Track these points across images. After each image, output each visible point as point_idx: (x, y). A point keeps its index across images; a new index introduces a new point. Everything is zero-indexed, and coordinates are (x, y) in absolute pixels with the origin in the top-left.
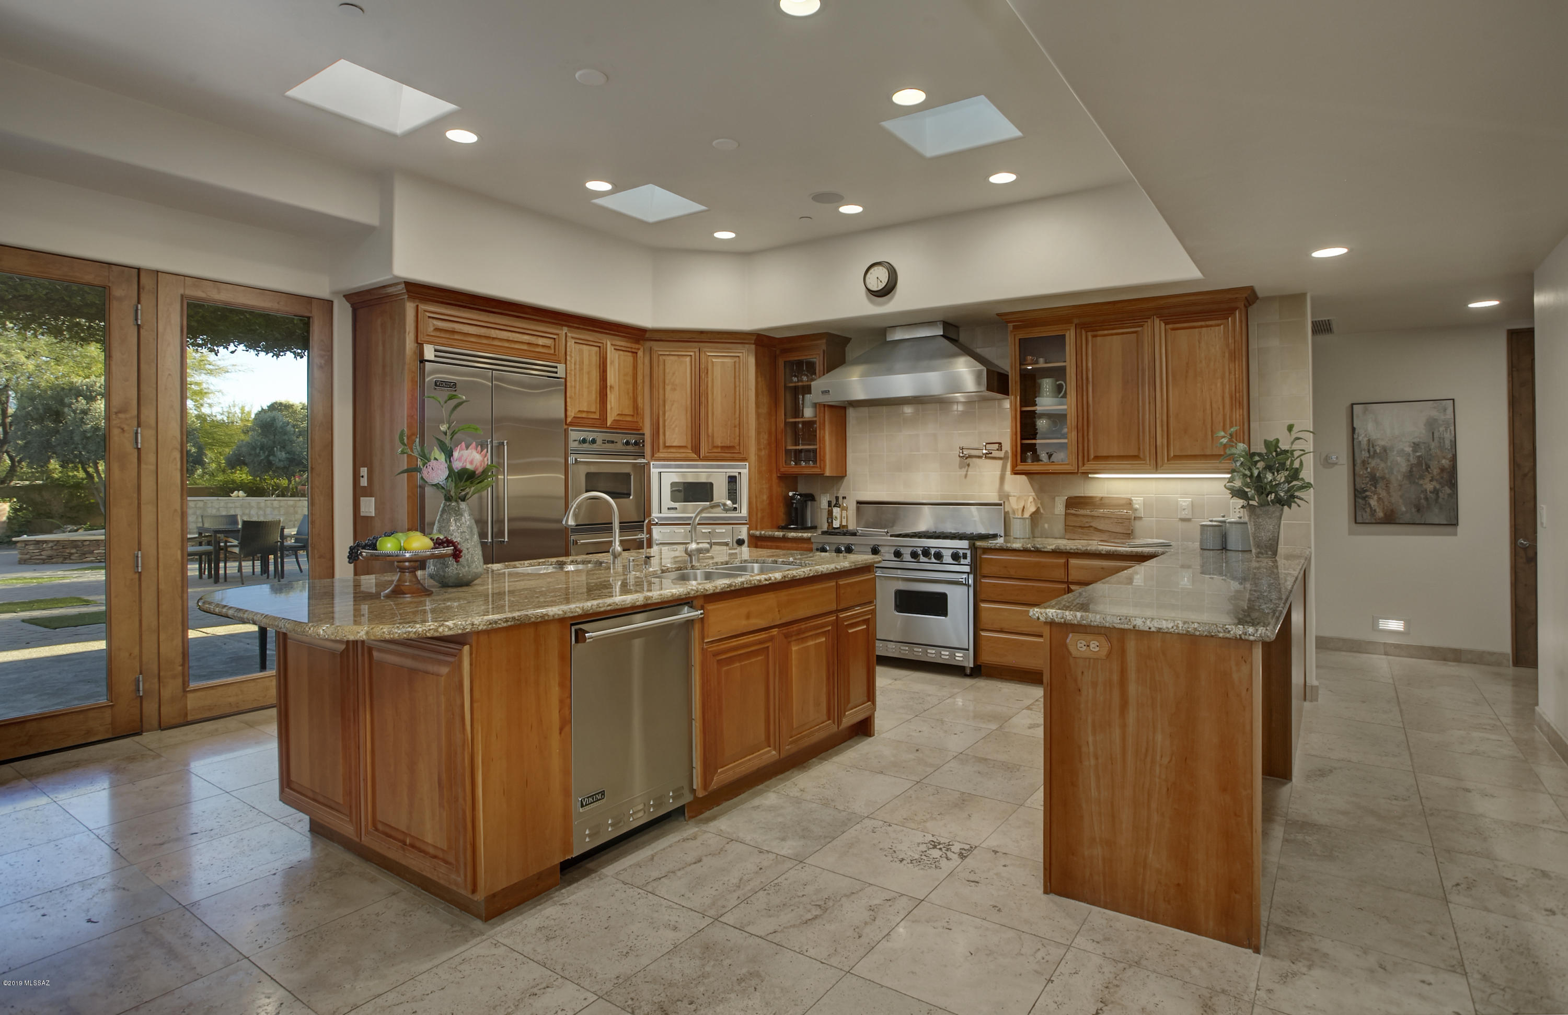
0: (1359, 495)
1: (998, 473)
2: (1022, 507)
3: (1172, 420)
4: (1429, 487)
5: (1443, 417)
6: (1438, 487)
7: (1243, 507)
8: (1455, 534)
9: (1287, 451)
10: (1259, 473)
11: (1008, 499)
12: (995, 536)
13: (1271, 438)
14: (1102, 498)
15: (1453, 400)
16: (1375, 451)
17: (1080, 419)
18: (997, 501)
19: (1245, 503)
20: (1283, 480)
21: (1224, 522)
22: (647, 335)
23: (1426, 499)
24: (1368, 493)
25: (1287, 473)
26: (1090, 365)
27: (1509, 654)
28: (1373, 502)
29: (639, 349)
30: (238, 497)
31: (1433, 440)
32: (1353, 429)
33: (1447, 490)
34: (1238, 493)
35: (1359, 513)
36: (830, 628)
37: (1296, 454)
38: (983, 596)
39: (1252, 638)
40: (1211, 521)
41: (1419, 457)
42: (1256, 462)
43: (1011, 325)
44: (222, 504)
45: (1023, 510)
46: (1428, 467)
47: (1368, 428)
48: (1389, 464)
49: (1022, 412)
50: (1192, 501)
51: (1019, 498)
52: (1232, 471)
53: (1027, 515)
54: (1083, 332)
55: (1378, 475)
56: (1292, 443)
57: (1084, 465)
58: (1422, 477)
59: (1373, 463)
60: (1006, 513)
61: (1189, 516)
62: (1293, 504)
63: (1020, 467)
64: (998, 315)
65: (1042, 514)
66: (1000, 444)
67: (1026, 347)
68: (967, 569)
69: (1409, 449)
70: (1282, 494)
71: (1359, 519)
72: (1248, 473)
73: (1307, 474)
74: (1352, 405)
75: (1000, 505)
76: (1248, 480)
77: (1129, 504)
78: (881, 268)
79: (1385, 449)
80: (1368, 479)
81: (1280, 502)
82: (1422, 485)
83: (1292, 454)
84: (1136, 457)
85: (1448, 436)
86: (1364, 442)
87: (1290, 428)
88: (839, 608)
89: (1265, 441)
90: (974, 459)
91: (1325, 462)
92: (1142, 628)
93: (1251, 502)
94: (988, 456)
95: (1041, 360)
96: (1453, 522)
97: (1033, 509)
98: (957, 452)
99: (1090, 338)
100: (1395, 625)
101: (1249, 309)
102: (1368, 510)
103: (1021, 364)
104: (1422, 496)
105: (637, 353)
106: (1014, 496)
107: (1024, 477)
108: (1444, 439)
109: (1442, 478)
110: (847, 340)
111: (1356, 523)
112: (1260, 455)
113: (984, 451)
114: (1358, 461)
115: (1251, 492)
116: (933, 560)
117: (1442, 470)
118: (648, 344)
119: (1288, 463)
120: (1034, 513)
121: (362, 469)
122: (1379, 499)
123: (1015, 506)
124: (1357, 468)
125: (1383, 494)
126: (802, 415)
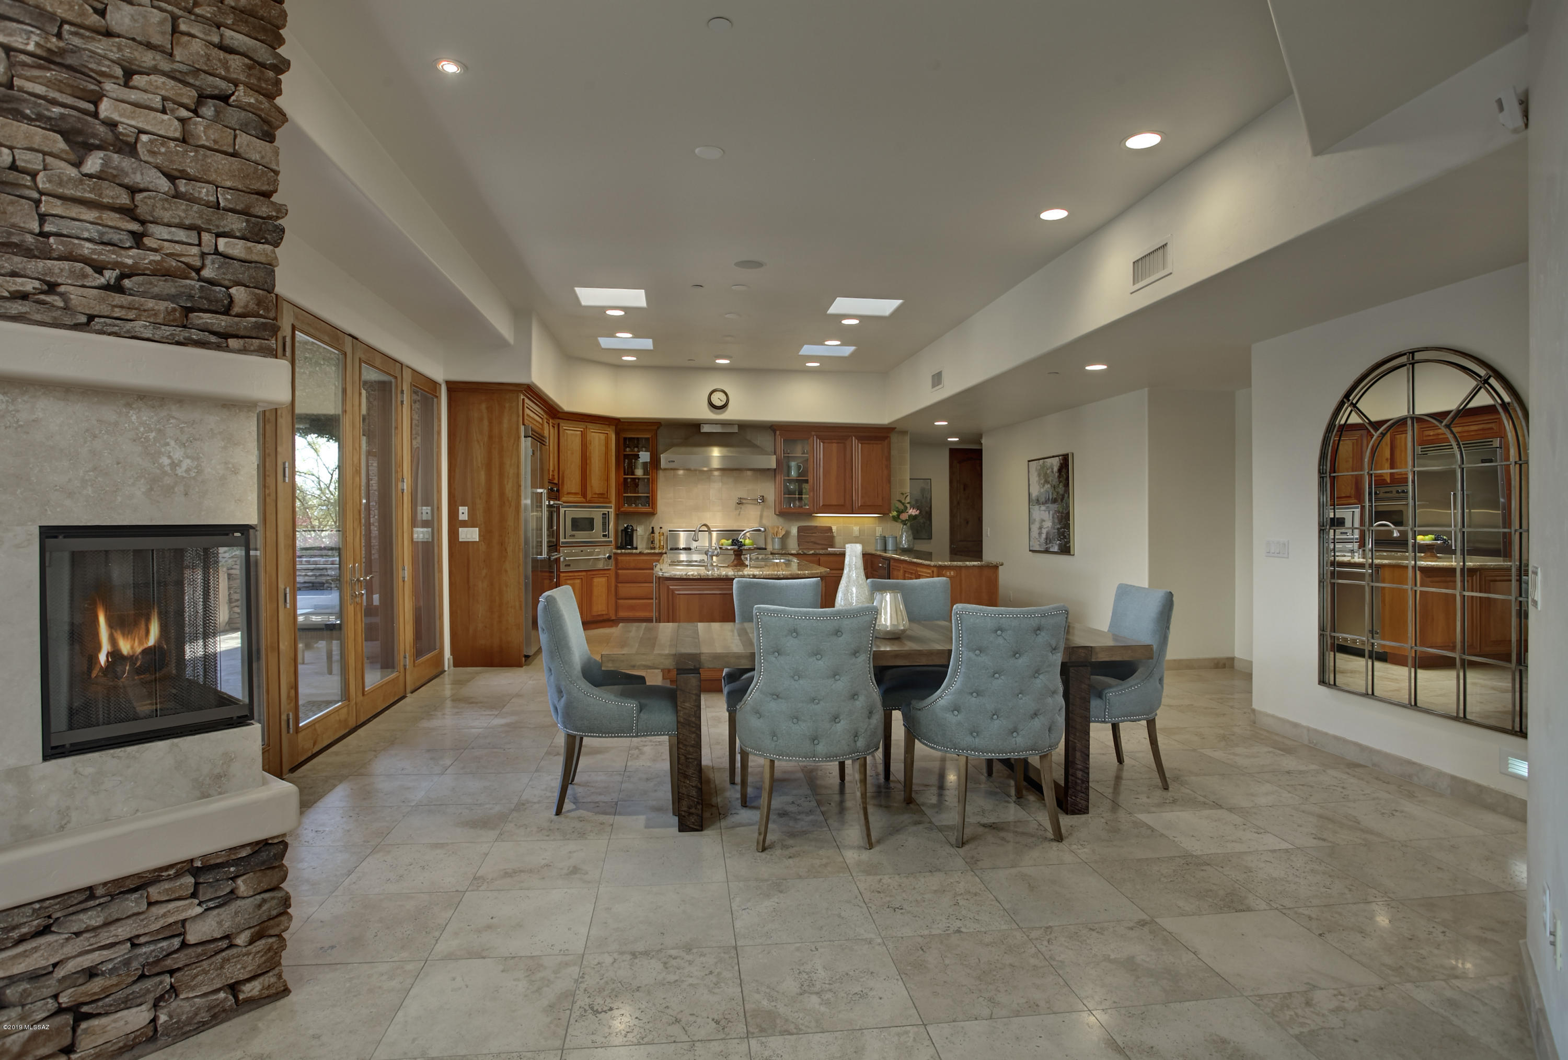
1: (760, 514)
4: (922, 521)
5: (927, 488)
6: (925, 521)
11: (767, 528)
14: (817, 527)
22: (559, 415)
23: (921, 526)
26: (821, 457)
29: (555, 424)
31: (923, 499)
33: (928, 522)
43: (778, 432)
49: (784, 480)
51: (774, 528)
53: (780, 536)
54: (818, 440)
57: (813, 510)
60: (765, 536)
63: (780, 510)
64: (772, 425)
65: (786, 536)
67: (786, 445)
77: (830, 529)
78: (721, 393)
82: (919, 520)
84: (842, 506)
90: (744, 505)
94: (759, 504)
96: (930, 538)
97: (783, 533)
98: (735, 501)
99: (821, 443)
103: (784, 454)
105: (554, 427)
106: (769, 526)
109: (926, 516)
113: (757, 501)
117: (927, 512)
118: (558, 421)
121: (461, 508)
123: (771, 531)
126: (633, 473)
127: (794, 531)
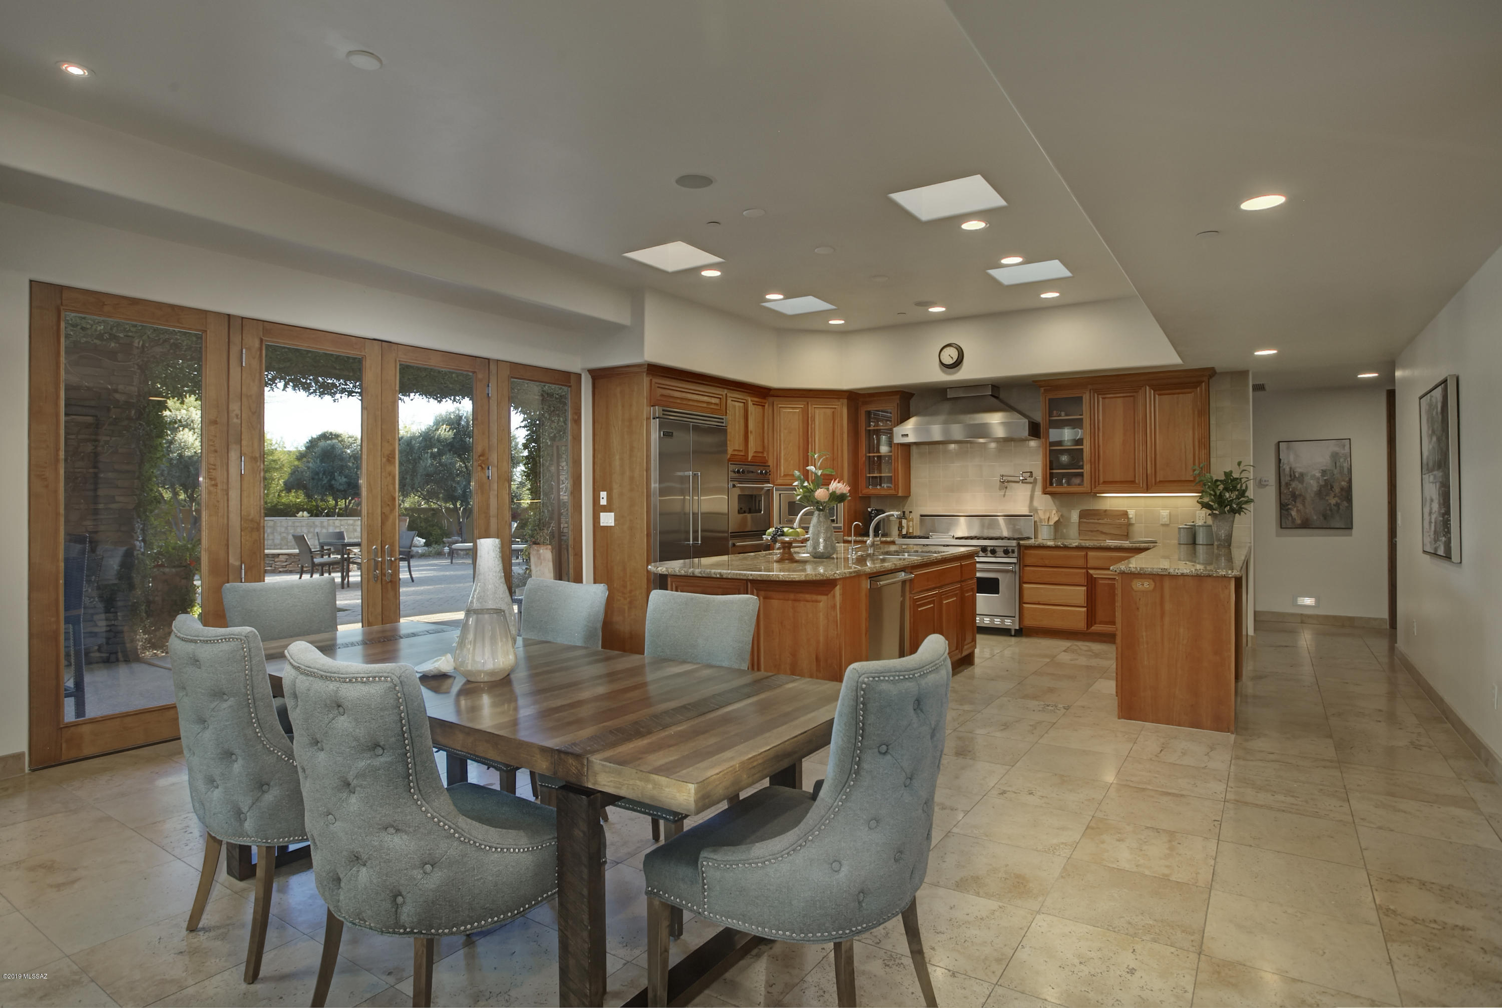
0: (1283, 508)
1: (1029, 493)
2: (1048, 517)
3: (1158, 457)
4: (1333, 501)
5: (1343, 452)
6: (1339, 501)
7: (1209, 515)
8: (1351, 535)
9: (1238, 479)
10: (1220, 493)
11: (1037, 513)
12: (1028, 538)
13: (1227, 470)
14: (1106, 511)
15: (1350, 439)
16: (1295, 476)
17: (1093, 455)
18: (1027, 513)
19: (1210, 512)
20: (1235, 497)
21: (1194, 526)
22: (772, 393)
23: (1331, 510)
24: (1289, 506)
25: (1237, 493)
26: (1101, 418)
27: (1386, 619)
28: (1294, 513)
29: (765, 403)
30: (303, 517)
31: (1336, 468)
32: (1280, 460)
33: (1345, 504)
34: (1205, 505)
35: (1283, 521)
36: (958, 592)
37: (1243, 480)
38: (1025, 580)
39: (1230, 576)
40: (1186, 525)
41: (1325, 480)
42: (1218, 486)
43: (1042, 389)
44: (290, 523)
45: (1048, 520)
46: (1332, 487)
47: (1290, 459)
48: (1305, 485)
49: (1050, 450)
50: (1170, 512)
51: (1045, 512)
52: (1202, 492)
53: (1052, 523)
54: (1096, 395)
55: (1297, 493)
56: (1241, 473)
57: (1095, 487)
58: (1327, 495)
59: (1294, 484)
60: (1035, 522)
61: (1168, 523)
62: (1242, 513)
63: (1049, 489)
64: (1033, 381)
65: (1061, 522)
66: (1031, 472)
67: (1054, 405)
68: (1014, 560)
69: (1318, 475)
70: (1235, 506)
71: (1284, 525)
72: (1212, 492)
73: (1250, 494)
74: (1279, 442)
75: (1031, 516)
76: (1212, 497)
77: (1125, 514)
78: (952, 348)
79: (1302, 475)
80: (1290, 496)
81: (1234, 511)
82: (1327, 500)
83: (1241, 480)
84: (1133, 482)
85: (1346, 465)
86: (1287, 469)
87: (1239, 464)
88: (962, 579)
89: (1225, 472)
90: (1011, 484)
91: (1261, 484)
92: (1173, 574)
93: (1214, 512)
94: (1024, 481)
95: (1063, 414)
96: (1349, 527)
97: (1056, 519)
98: (998, 478)
99: (1101, 399)
100: (1309, 601)
101: (1210, 380)
102: (1290, 518)
103: (1049, 416)
104: (1328, 508)
105: (764, 406)
106: (1041, 510)
107: (1048, 495)
108: (1343, 467)
109: (1342, 495)
110: (912, 395)
111: (1281, 528)
112: (1221, 481)
113: (1021, 478)
114: (1283, 483)
115: (1215, 506)
116: (989, 554)
117: (1342, 489)
118: (771, 399)
119: (1239, 486)
120: (1056, 523)
121: (602, 493)
122: (1298, 511)
123: (1042, 517)
124: (1282, 488)
125: (1300, 507)
126: (878, 451)
127: (1075, 516)
